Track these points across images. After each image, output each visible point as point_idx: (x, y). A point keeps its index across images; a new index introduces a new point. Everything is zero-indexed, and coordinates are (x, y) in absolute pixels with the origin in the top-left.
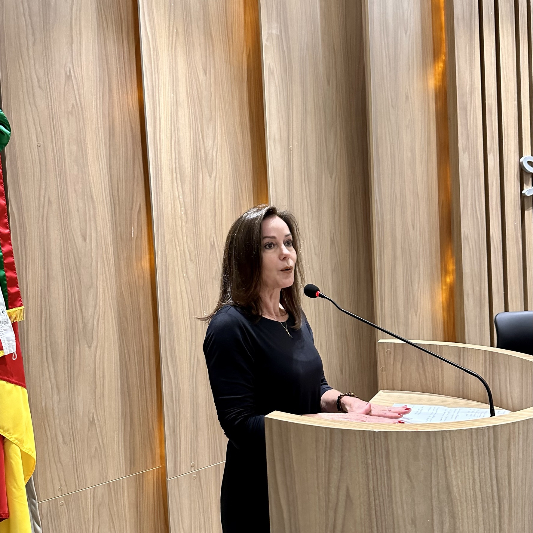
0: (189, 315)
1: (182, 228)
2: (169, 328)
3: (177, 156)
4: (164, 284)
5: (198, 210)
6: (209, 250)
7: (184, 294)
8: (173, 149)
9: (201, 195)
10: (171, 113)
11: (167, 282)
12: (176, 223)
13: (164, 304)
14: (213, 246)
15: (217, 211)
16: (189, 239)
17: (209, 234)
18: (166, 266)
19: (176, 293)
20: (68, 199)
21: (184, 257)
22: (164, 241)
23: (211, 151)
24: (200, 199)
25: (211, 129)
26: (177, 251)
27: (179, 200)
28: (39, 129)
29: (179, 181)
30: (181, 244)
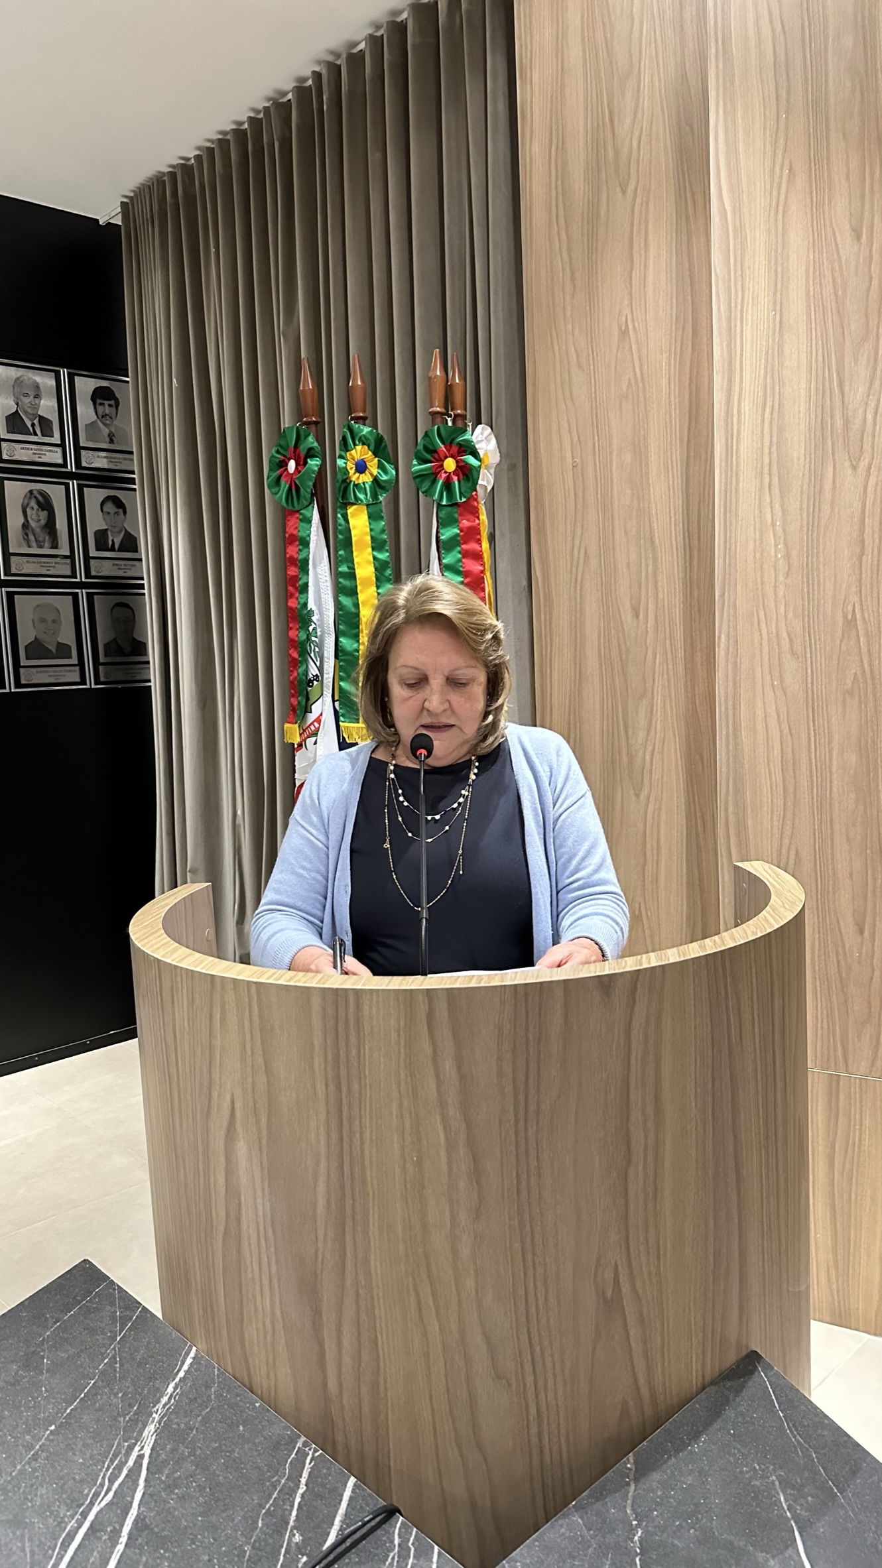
0: (782, 765)
1: (775, 587)
2: (735, 783)
3: (775, 439)
4: (730, 698)
5: (818, 545)
6: (840, 630)
7: (773, 722)
8: (766, 426)
9: (828, 512)
10: (767, 353)
11: (736, 696)
12: (762, 577)
13: (727, 737)
14: (850, 623)
15: (866, 543)
16: (791, 610)
17: (843, 598)
18: (736, 662)
19: (754, 718)
20: (614, 549)
21: (776, 647)
22: (735, 616)
23: (861, 411)
24: (823, 523)
25: (863, 360)
26: (761, 635)
27: (774, 530)
28: (576, 439)
29: (776, 491)
30: (771, 621)
